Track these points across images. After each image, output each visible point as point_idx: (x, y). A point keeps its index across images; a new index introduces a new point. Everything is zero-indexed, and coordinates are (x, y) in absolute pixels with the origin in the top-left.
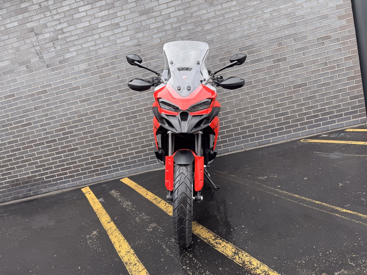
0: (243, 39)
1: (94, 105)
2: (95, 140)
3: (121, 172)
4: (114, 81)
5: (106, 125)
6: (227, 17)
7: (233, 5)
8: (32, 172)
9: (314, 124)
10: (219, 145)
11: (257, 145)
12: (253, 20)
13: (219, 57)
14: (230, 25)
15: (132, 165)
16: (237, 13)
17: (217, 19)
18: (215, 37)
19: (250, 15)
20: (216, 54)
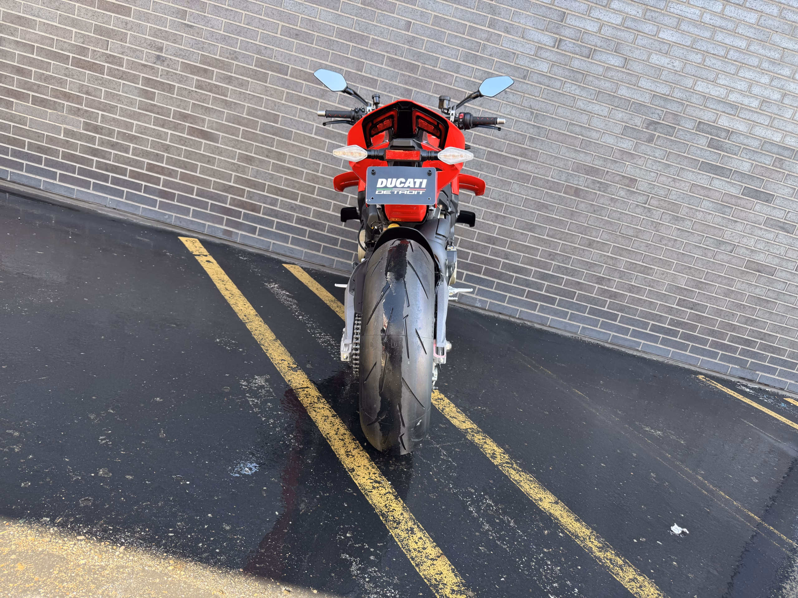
0: (720, 107)
1: (312, 59)
2: (271, 142)
3: (289, 245)
4: (391, 28)
5: (314, 120)
6: (719, 39)
7: (747, 19)
8: (68, 133)
9: (737, 356)
10: (535, 302)
11: (609, 341)
12: (765, 80)
13: (651, 116)
14: (714, 61)
15: (323, 244)
16: (743, 44)
17: (696, 31)
18: (669, 66)
19: (765, 65)
20: (649, 105)
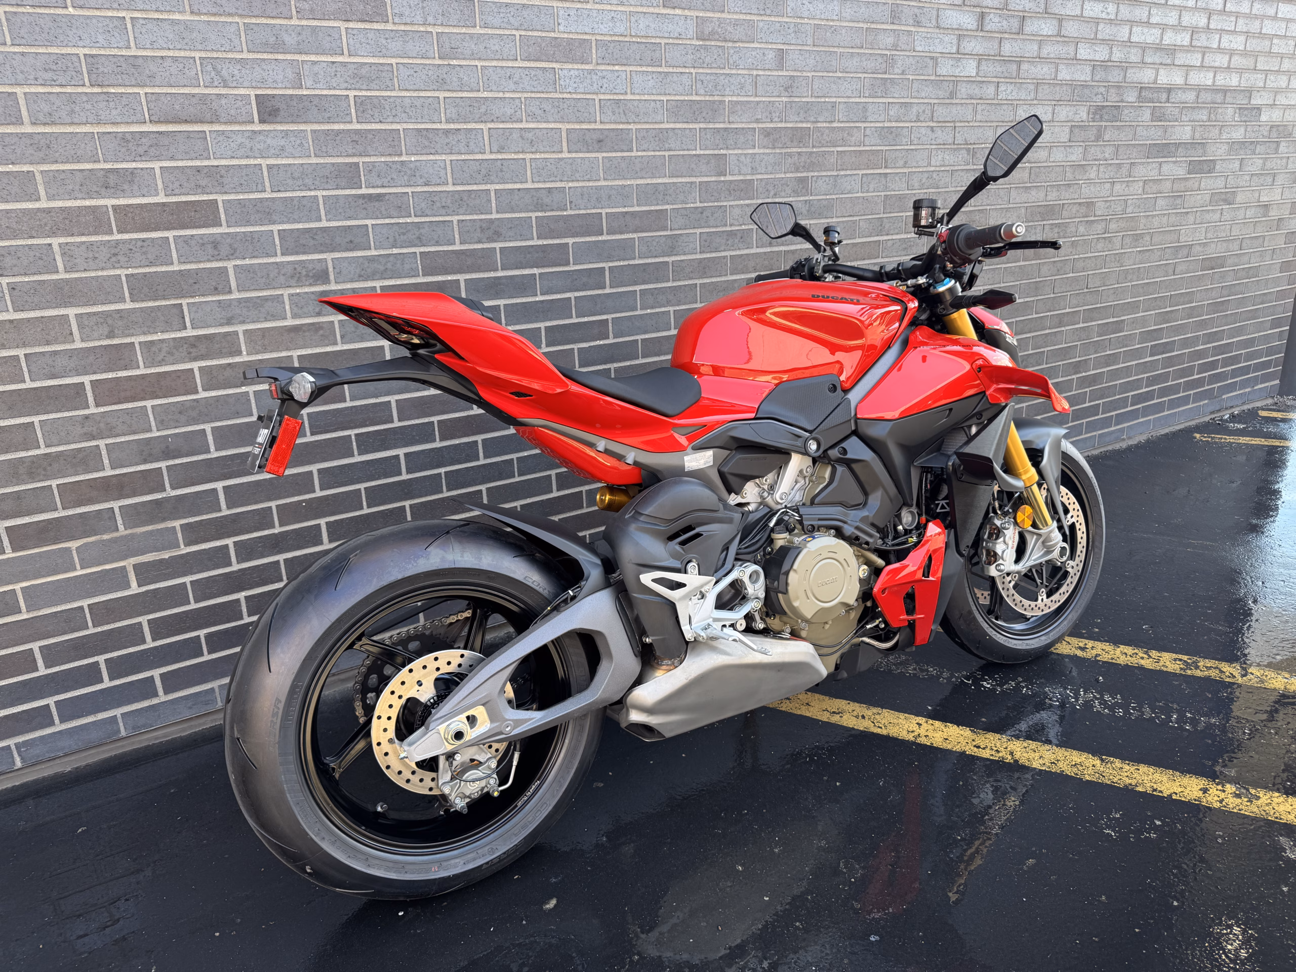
0: (1157, 58)
1: (638, 181)
4: (755, 73)
5: (668, 303)
8: (145, 573)
9: (1205, 388)
13: (1095, 99)
20: (1091, 83)
